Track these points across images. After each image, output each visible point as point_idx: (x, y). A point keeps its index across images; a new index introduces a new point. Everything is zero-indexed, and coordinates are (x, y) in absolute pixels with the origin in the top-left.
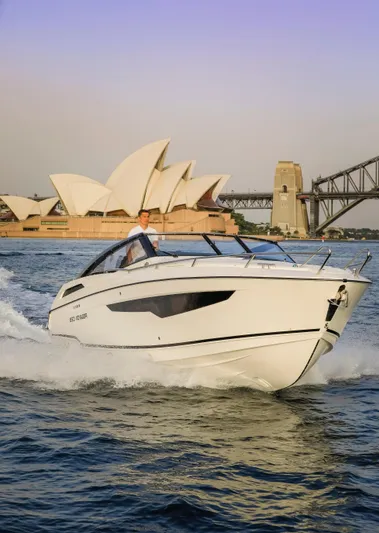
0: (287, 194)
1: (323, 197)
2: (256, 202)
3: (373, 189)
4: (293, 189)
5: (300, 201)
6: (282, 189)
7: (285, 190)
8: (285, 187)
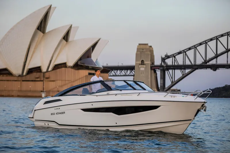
0: (144, 66)
1: (169, 68)
2: (123, 72)
3: (203, 63)
4: (148, 62)
5: (153, 71)
6: (140, 62)
7: (142, 63)
8: (142, 61)
